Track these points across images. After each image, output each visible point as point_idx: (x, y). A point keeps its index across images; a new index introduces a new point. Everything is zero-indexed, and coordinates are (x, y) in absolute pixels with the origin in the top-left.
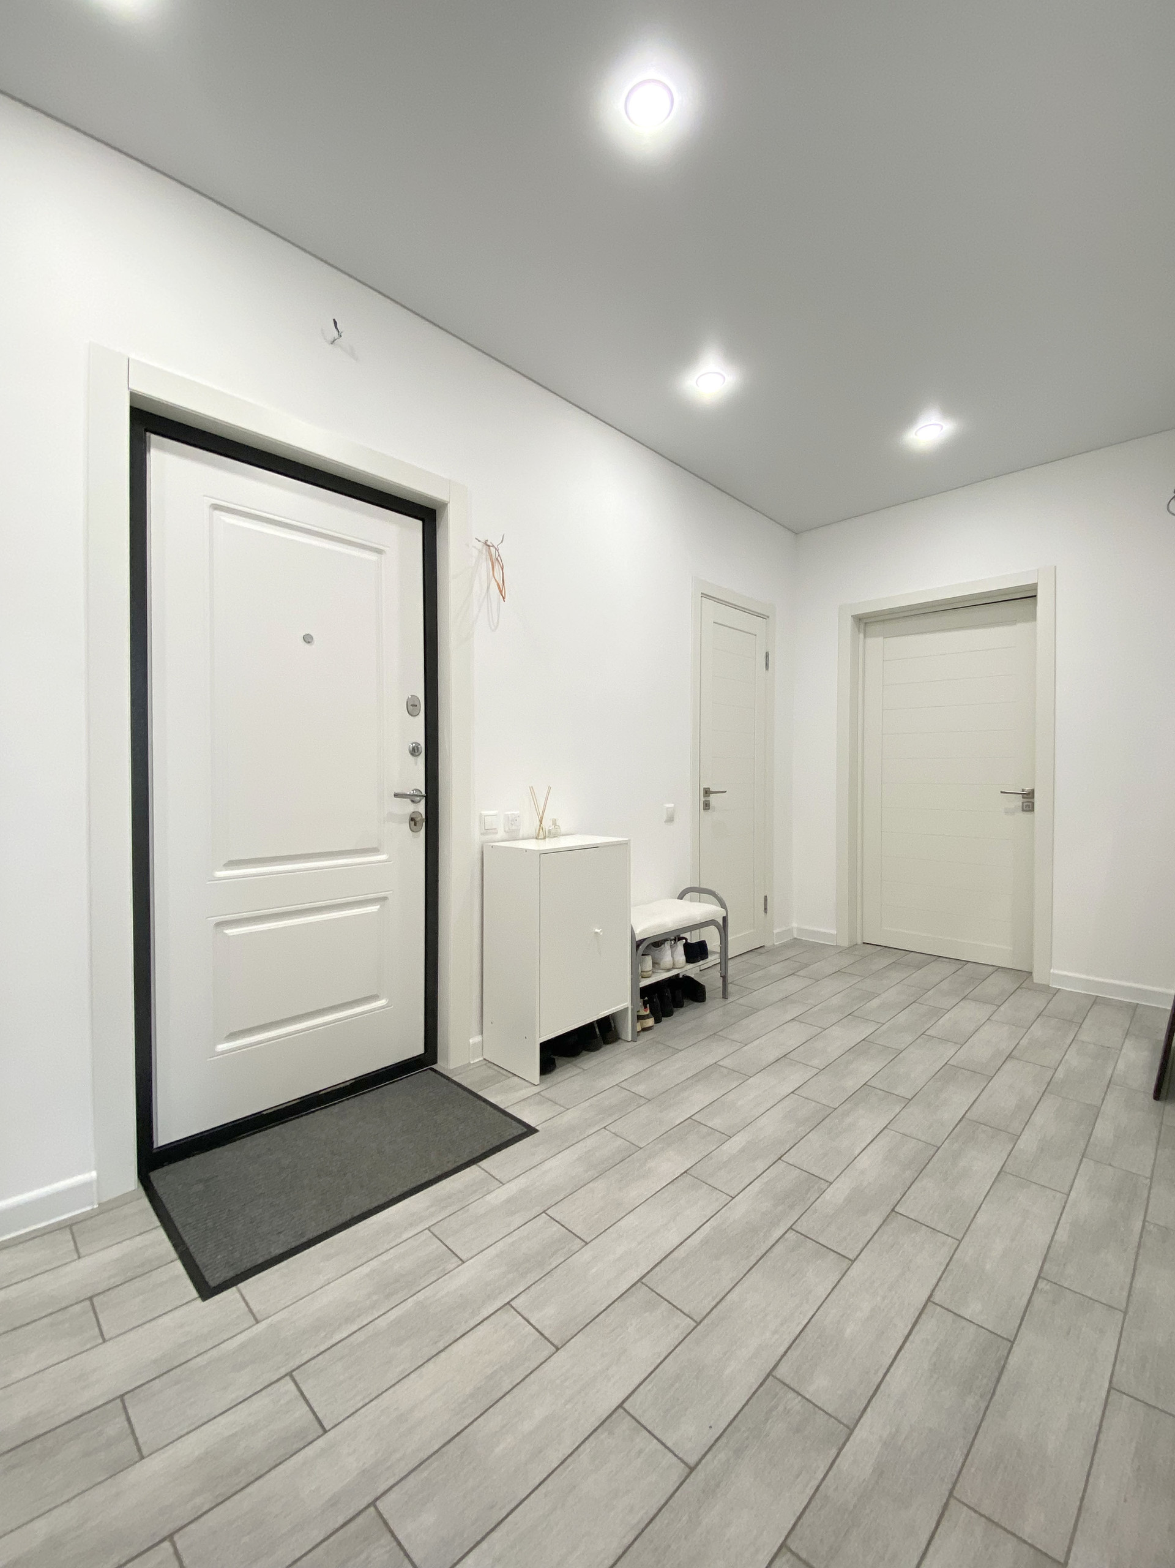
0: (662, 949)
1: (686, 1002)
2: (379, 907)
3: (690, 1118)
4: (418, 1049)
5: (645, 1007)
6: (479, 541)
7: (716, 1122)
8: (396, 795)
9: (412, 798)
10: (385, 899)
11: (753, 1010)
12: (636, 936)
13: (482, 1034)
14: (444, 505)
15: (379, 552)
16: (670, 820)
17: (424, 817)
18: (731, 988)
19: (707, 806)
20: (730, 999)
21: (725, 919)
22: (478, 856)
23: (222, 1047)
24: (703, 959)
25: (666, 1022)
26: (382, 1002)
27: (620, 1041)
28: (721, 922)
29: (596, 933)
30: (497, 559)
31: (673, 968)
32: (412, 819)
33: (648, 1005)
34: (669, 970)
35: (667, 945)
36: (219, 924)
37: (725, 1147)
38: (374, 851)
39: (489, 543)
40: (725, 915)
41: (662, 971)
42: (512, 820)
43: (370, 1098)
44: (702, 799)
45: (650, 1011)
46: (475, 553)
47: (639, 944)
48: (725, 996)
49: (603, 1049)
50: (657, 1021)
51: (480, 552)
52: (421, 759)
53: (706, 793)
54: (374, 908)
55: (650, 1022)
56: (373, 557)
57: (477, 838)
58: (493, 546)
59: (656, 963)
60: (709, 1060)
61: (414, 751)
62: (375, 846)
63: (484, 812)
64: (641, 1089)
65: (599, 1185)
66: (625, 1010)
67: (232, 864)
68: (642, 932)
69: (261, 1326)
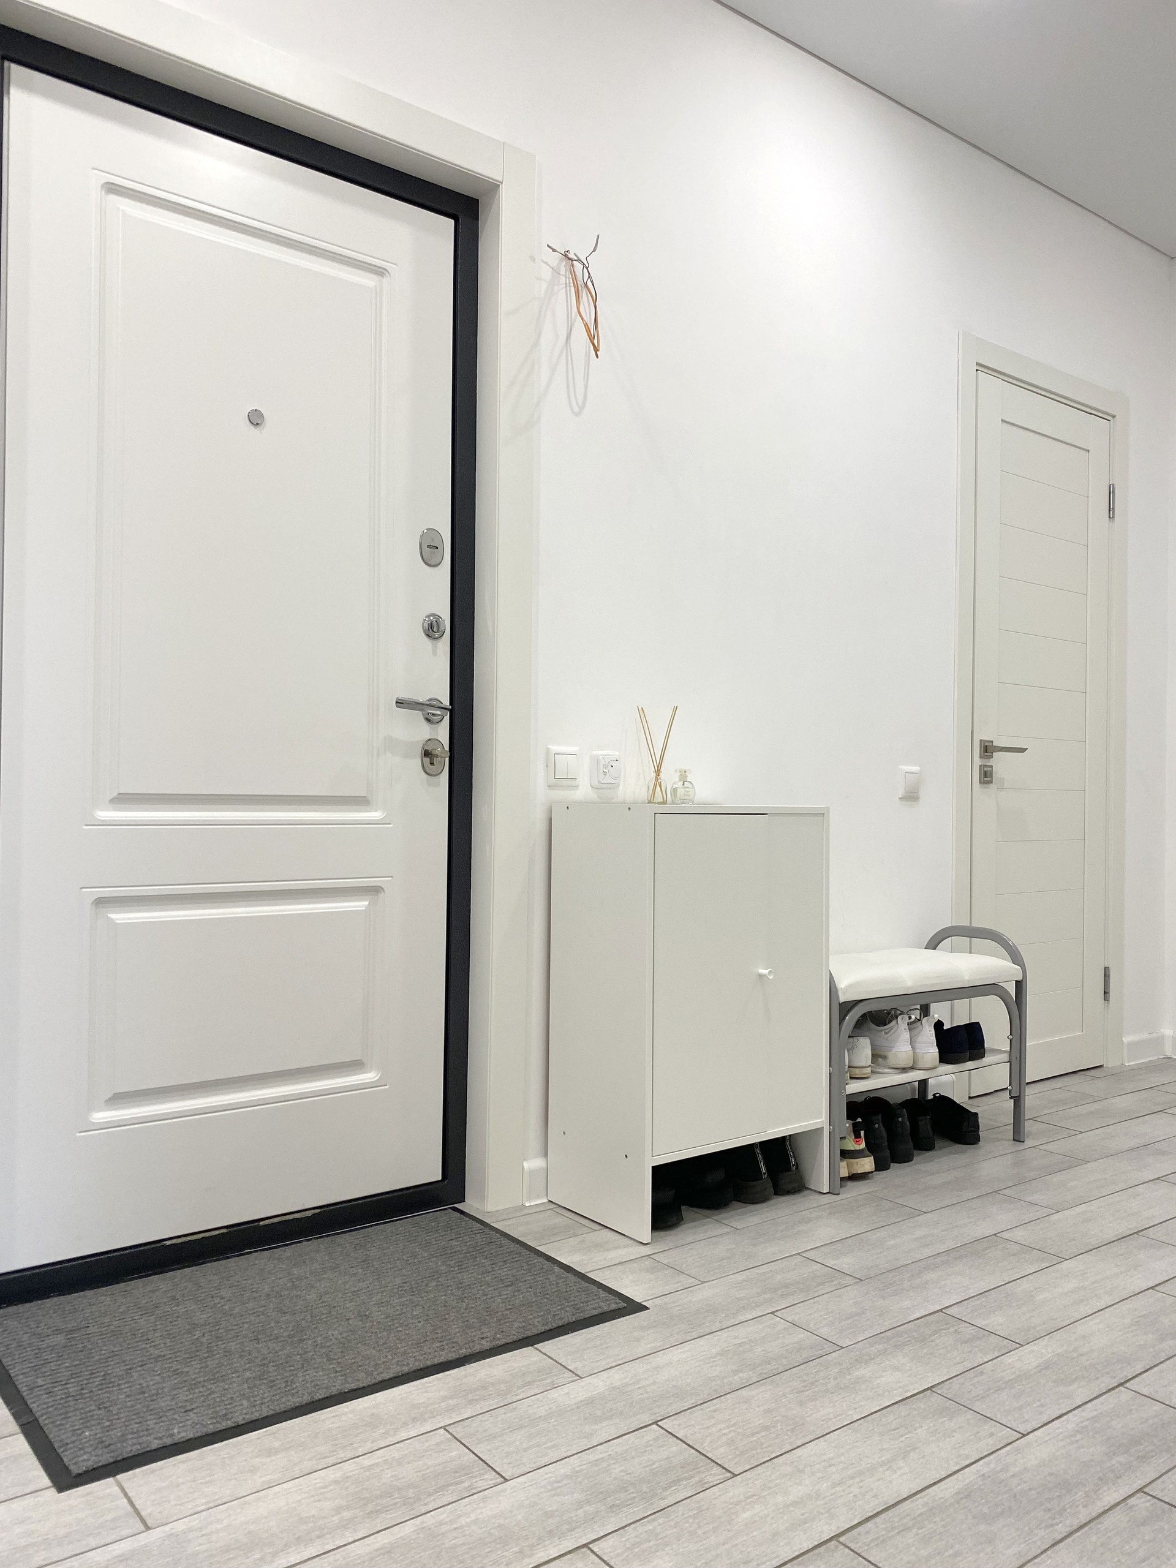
0: (892, 1028)
1: (938, 1143)
2: (366, 903)
3: (941, 1310)
4: (430, 1171)
5: (857, 1136)
6: (554, 250)
7: (996, 1321)
8: (400, 703)
9: (425, 708)
10: (376, 890)
11: (1074, 1161)
12: (840, 994)
13: (546, 1155)
14: (493, 187)
15: (380, 272)
16: (911, 796)
17: (447, 748)
18: (1028, 1126)
19: (986, 776)
20: (1029, 1143)
21: (1020, 985)
22: (540, 827)
23: (101, 1116)
24: (972, 1059)
25: (897, 1173)
26: (369, 1076)
27: (807, 1192)
28: (1013, 993)
29: (761, 976)
30: (586, 285)
31: (912, 1068)
32: (427, 754)
33: (862, 1133)
34: (904, 1070)
35: (902, 1023)
36: (100, 902)
37: (1008, 1359)
38: (361, 802)
39: (571, 256)
40: (1020, 978)
41: (891, 1071)
42: (605, 766)
43: (346, 1241)
44: (978, 761)
45: (866, 1146)
46: (546, 273)
47: (846, 1008)
48: (1018, 1137)
49: (772, 1202)
50: (881, 1166)
51: (556, 271)
52: (444, 645)
53: (986, 751)
54: (360, 905)
55: (867, 1164)
56: (368, 280)
57: (541, 793)
58: (579, 260)
59: (880, 1056)
60: (984, 1229)
61: (431, 630)
62: (362, 793)
63: (555, 748)
64: (846, 1263)
65: (762, 1395)
66: (817, 1132)
67: (123, 800)
68: (850, 986)
69: (156, 1534)
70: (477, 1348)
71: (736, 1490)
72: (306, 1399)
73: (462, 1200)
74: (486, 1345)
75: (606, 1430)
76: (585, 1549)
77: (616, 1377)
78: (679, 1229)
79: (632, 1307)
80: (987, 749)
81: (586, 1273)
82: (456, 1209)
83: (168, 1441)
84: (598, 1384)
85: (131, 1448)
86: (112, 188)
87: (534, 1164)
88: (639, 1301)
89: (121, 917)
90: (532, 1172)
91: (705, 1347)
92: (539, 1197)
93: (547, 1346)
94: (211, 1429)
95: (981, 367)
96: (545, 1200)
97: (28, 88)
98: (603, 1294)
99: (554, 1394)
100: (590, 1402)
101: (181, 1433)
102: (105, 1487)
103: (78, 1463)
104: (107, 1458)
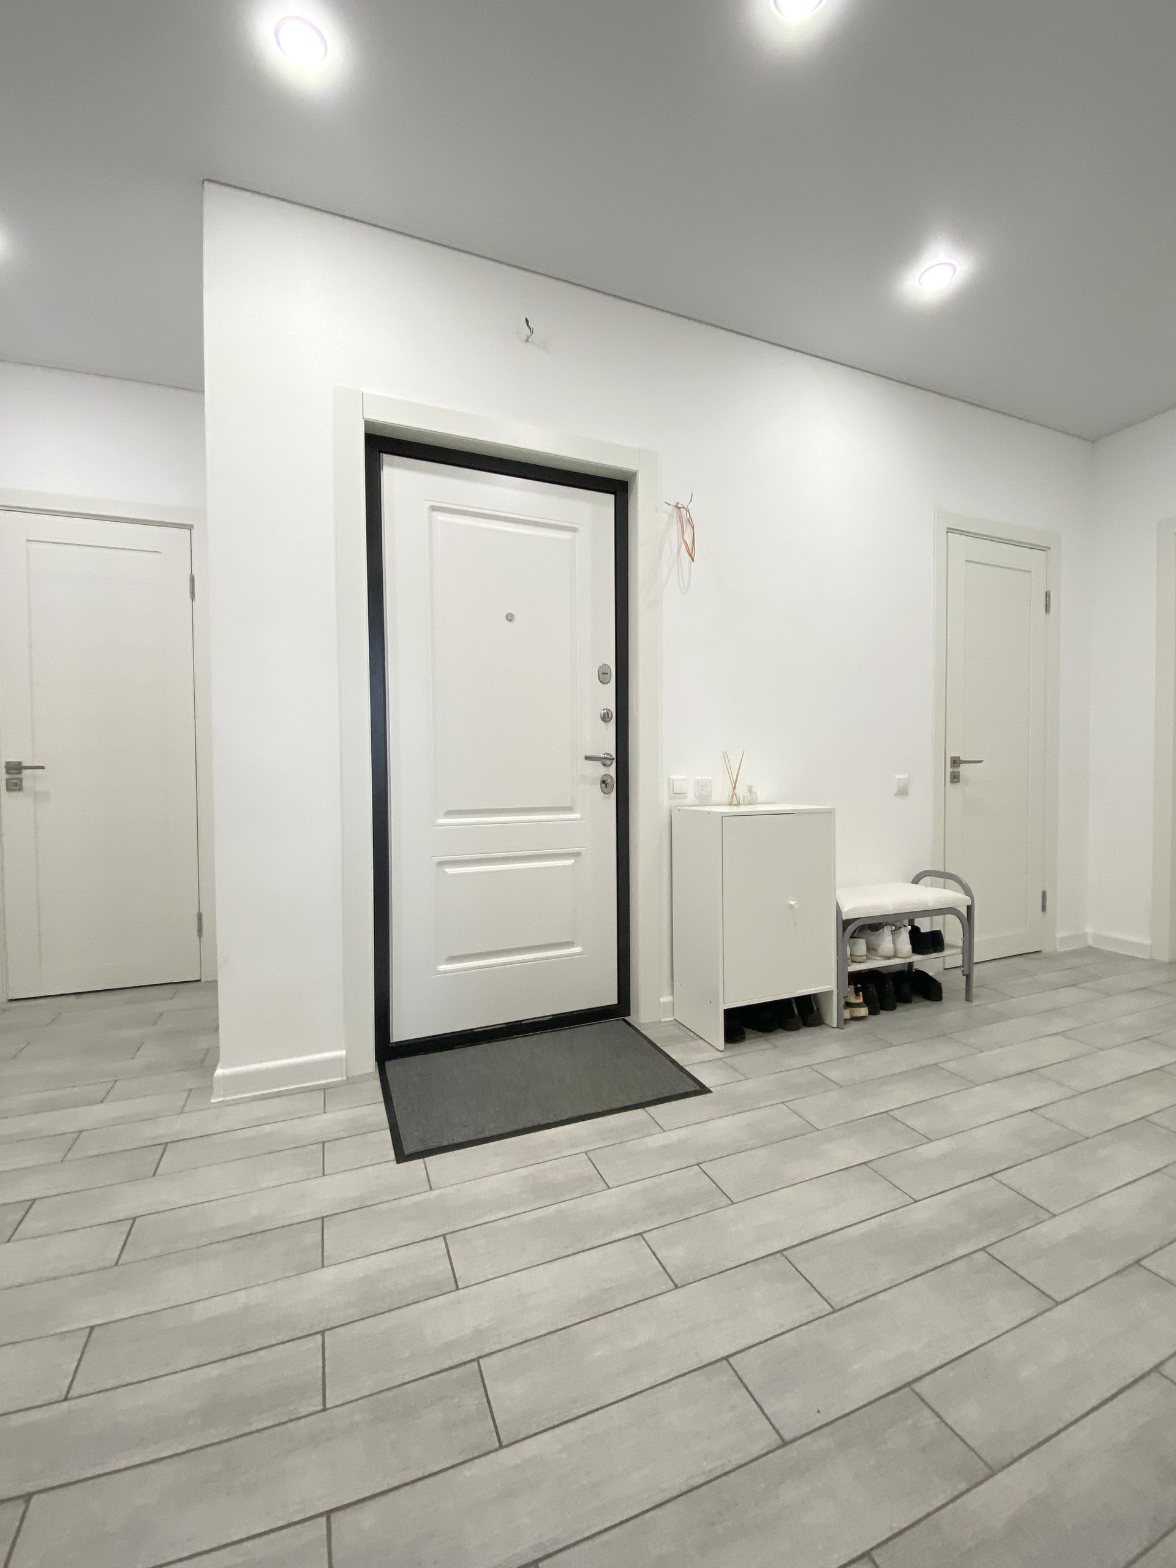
0: (880, 934)
1: (915, 999)
2: (573, 861)
3: (886, 1112)
4: (612, 999)
5: (857, 995)
6: (669, 504)
7: (919, 1123)
8: (587, 758)
9: (604, 761)
10: (578, 854)
11: (1001, 1017)
12: (843, 915)
13: (673, 994)
14: (634, 475)
15: (574, 530)
16: (903, 792)
17: (615, 780)
18: (975, 990)
19: (955, 778)
20: (976, 1002)
21: (970, 909)
22: (667, 820)
23: (443, 967)
24: (935, 951)
25: (885, 1017)
26: (577, 949)
27: (824, 1026)
28: (965, 913)
29: (791, 906)
30: (689, 520)
31: (895, 956)
32: (603, 782)
33: (861, 993)
34: (889, 958)
35: (887, 932)
36: (441, 863)
37: (920, 1149)
38: (569, 809)
39: (680, 506)
40: (969, 903)
41: (880, 958)
42: (702, 786)
43: (564, 1034)
44: (949, 770)
45: (863, 1000)
46: (666, 517)
47: (847, 923)
48: (968, 997)
49: (801, 1031)
50: (873, 1012)
51: (671, 516)
52: (612, 725)
53: (953, 763)
54: (569, 862)
55: (863, 1011)
56: (566, 536)
57: (666, 802)
58: (684, 507)
59: (873, 949)
60: (930, 1059)
61: (605, 718)
62: (569, 805)
63: (674, 777)
64: (835, 1074)
66: (828, 994)
67: (450, 813)
68: (851, 910)
69: (434, 1193)
70: (614, 1106)
71: (731, 1211)
72: (521, 1127)
73: (629, 1015)
74: (619, 1105)
75: (669, 1165)
76: (640, 1236)
77: (683, 1133)
78: (742, 1043)
79: (703, 1090)
80: (956, 762)
81: (686, 1066)
82: (625, 1021)
83: (451, 1142)
84: (674, 1136)
85: (433, 1144)
86: (434, 509)
87: (666, 999)
88: (708, 1086)
89: (451, 870)
90: (665, 1004)
91: (740, 1120)
92: (669, 1017)
93: (651, 1109)
94: (472, 1138)
95: (950, 530)
96: (673, 1019)
97: (391, 465)
98: (688, 1080)
99: (648, 1140)
100: (664, 1147)
101: (459, 1140)
102: (418, 1163)
103: (408, 1148)
104: (421, 1148)
